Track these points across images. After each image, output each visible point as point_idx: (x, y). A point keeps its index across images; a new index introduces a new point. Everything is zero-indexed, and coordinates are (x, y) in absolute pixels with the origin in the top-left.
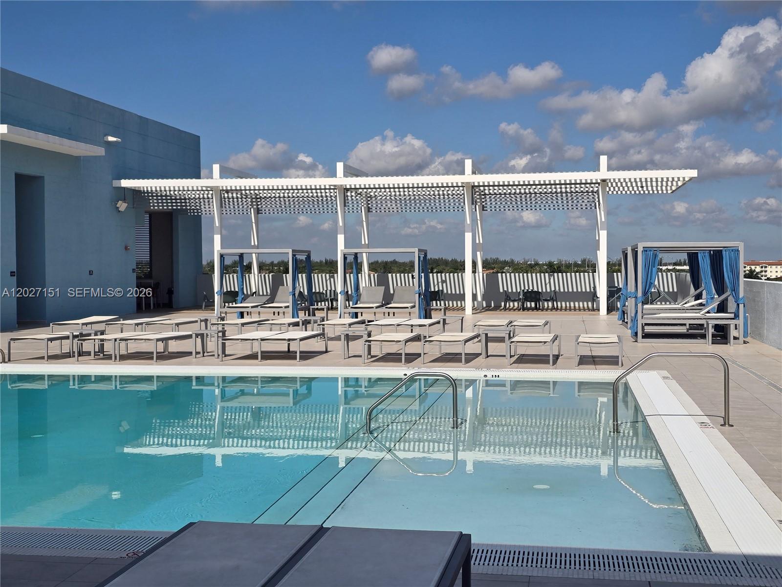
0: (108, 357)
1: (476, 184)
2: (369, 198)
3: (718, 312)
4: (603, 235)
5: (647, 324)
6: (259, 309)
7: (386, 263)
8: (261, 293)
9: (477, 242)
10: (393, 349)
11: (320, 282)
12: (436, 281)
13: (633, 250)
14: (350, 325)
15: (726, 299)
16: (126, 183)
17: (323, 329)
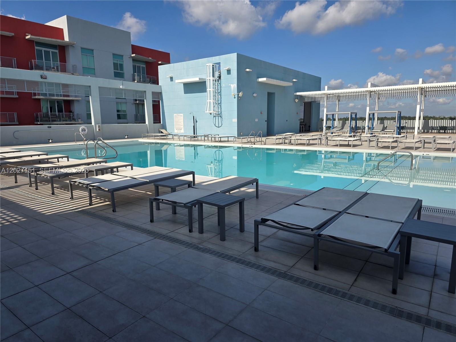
0: (293, 144)
1: (423, 87)
2: (379, 94)
6: (338, 131)
7: (382, 118)
8: (338, 127)
9: (422, 108)
11: (360, 123)
12: (403, 123)
14: (370, 137)
16: (298, 94)
17: (360, 138)
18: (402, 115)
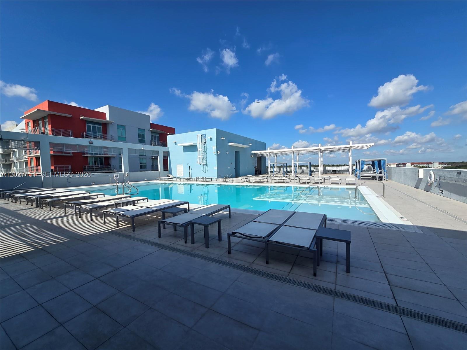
0: (251, 182)
1: (321, 149)
2: (298, 153)
3: (380, 174)
4: (351, 158)
5: (362, 177)
6: (277, 174)
8: (277, 171)
9: (322, 161)
10: (304, 181)
11: (289, 169)
12: (313, 168)
13: (358, 161)
14: (295, 177)
15: (382, 171)
16: (253, 152)
17: (290, 178)
18: (311, 164)
